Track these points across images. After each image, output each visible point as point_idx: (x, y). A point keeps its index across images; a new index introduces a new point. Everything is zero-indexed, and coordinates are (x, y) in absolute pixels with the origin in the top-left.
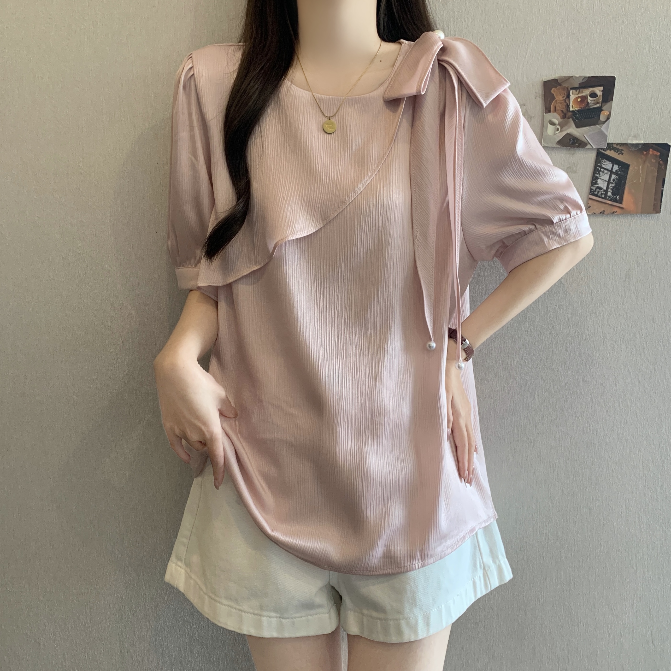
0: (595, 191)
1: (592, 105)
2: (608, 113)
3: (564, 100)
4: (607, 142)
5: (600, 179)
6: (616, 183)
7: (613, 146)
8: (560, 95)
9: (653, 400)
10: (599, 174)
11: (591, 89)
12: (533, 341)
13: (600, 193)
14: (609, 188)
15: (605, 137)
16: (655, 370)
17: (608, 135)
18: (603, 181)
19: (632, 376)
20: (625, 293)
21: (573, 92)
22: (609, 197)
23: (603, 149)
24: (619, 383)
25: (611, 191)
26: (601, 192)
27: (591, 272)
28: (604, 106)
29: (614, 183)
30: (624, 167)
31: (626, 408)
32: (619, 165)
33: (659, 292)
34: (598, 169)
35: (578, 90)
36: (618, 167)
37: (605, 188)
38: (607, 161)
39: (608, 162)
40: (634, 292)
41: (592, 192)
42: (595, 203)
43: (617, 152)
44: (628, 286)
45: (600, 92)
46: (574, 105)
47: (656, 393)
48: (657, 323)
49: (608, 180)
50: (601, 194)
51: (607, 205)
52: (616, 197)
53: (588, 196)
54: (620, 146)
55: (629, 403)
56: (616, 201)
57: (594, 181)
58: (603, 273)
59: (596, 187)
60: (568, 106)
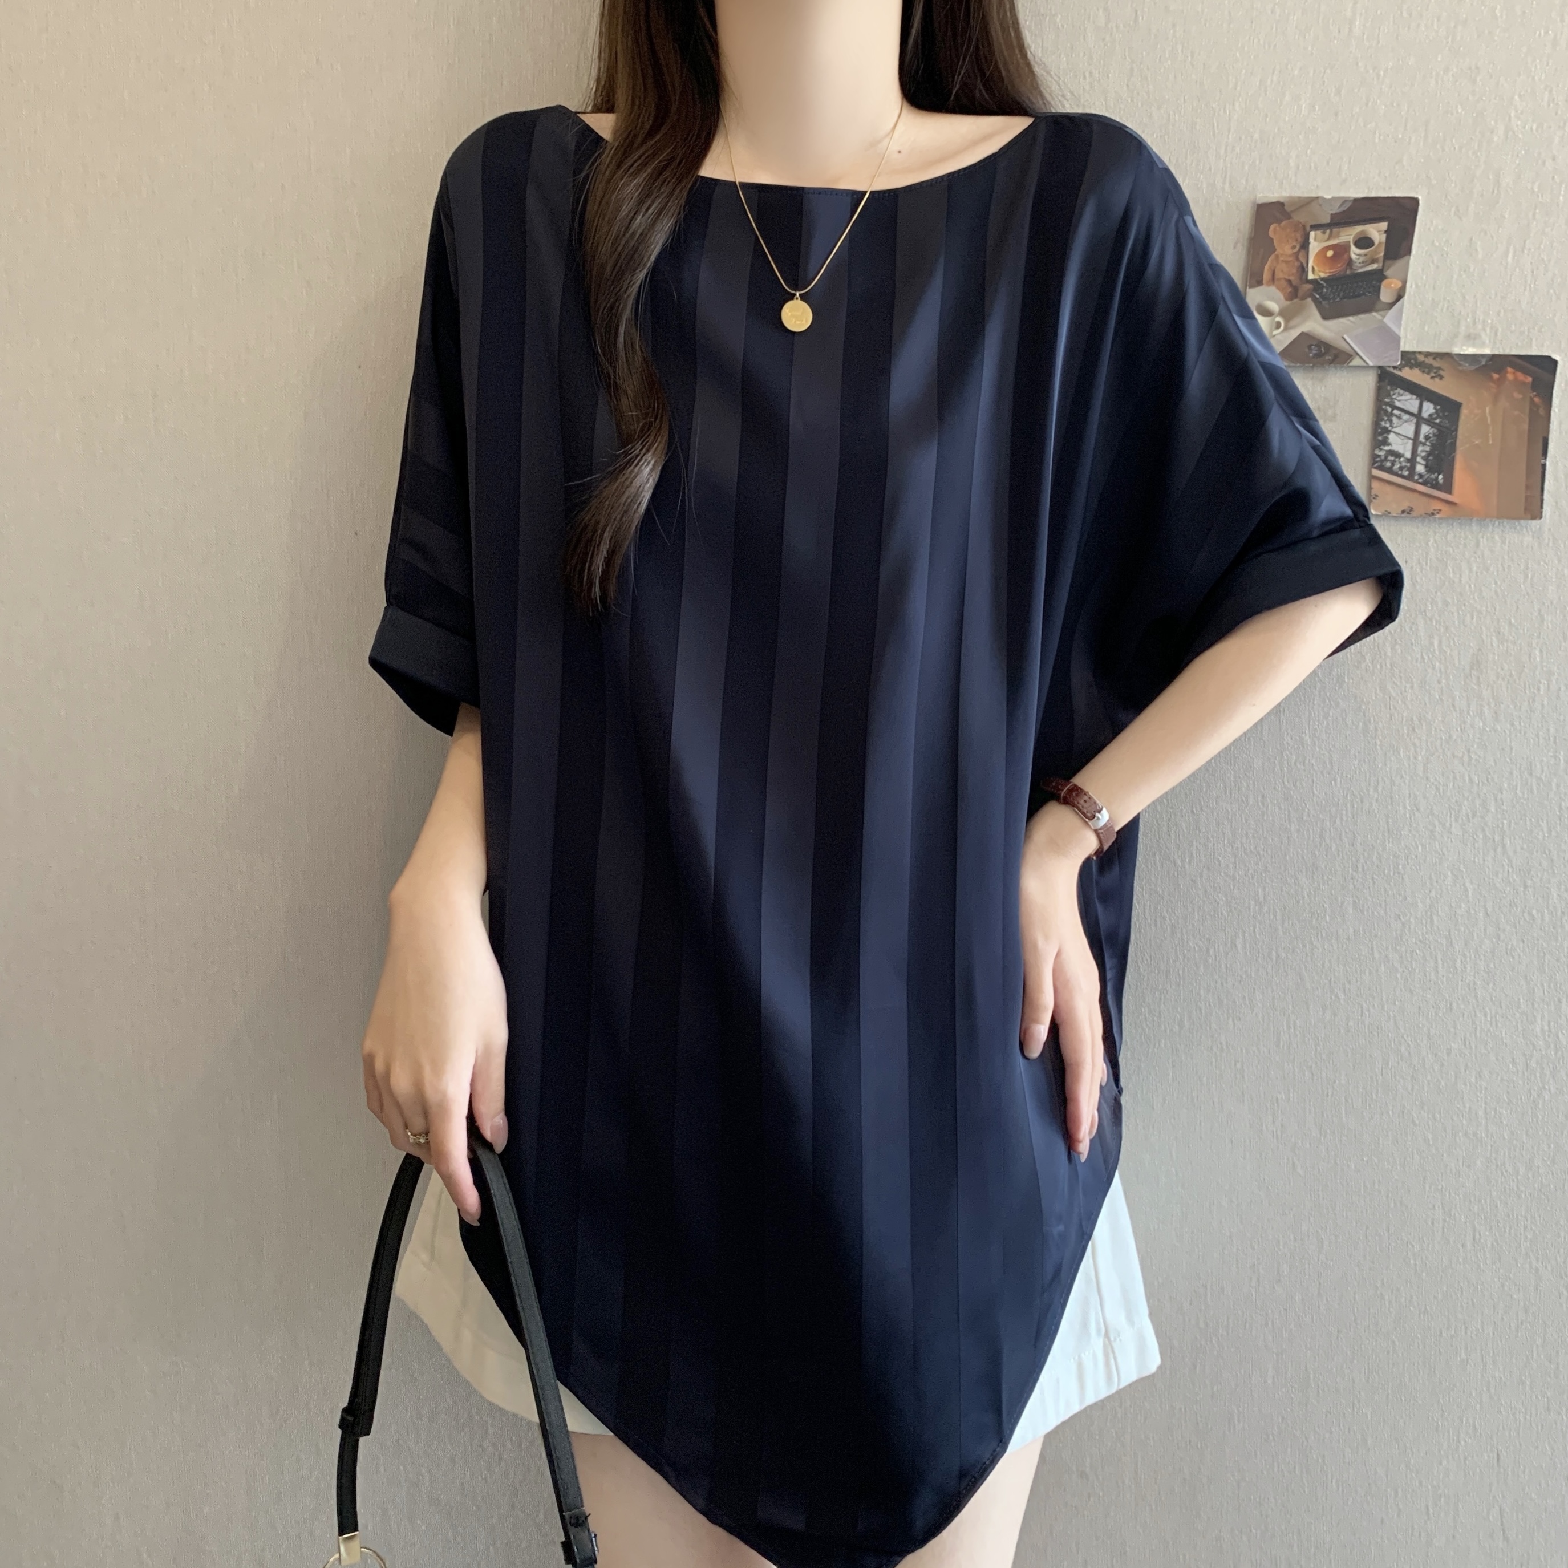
0: (1386, 459)
1: (1361, 265)
2: (1400, 284)
3: (1295, 253)
4: (1402, 349)
5: (1395, 433)
6: (1433, 445)
7: (1416, 359)
8: (1288, 241)
9: (1516, 957)
10: (1391, 421)
11: (1359, 228)
12: (1243, 816)
13: (1396, 467)
14: (1417, 456)
15: (1397, 339)
16: (1526, 887)
17: (1402, 334)
18: (1403, 438)
19: (1471, 899)
20: (1469, 705)
21: (1316, 235)
22: (1421, 476)
23: (1395, 367)
24: (1438, 915)
25: (1424, 463)
26: (1400, 463)
27: (1389, 654)
28: (1389, 268)
29: (1428, 443)
30: (1449, 408)
31: (1451, 975)
32: (1435, 403)
33: (1546, 702)
34: (1386, 411)
35: (1328, 231)
36: (1435, 408)
37: (1408, 455)
38: (1407, 393)
39: (1408, 396)
40: (1489, 704)
41: (1377, 462)
42: (1389, 488)
43: (1428, 373)
44: (1475, 687)
45: (1380, 235)
46: (1317, 265)
47: (1523, 942)
48: (1538, 775)
49: (1412, 437)
50: (1401, 468)
51: (1416, 495)
52: (1437, 478)
53: (1370, 472)
54: (1434, 359)
55: (1458, 964)
56: (1435, 486)
57: (1380, 438)
58: (1419, 656)
59: (1387, 451)
60: (1303, 270)
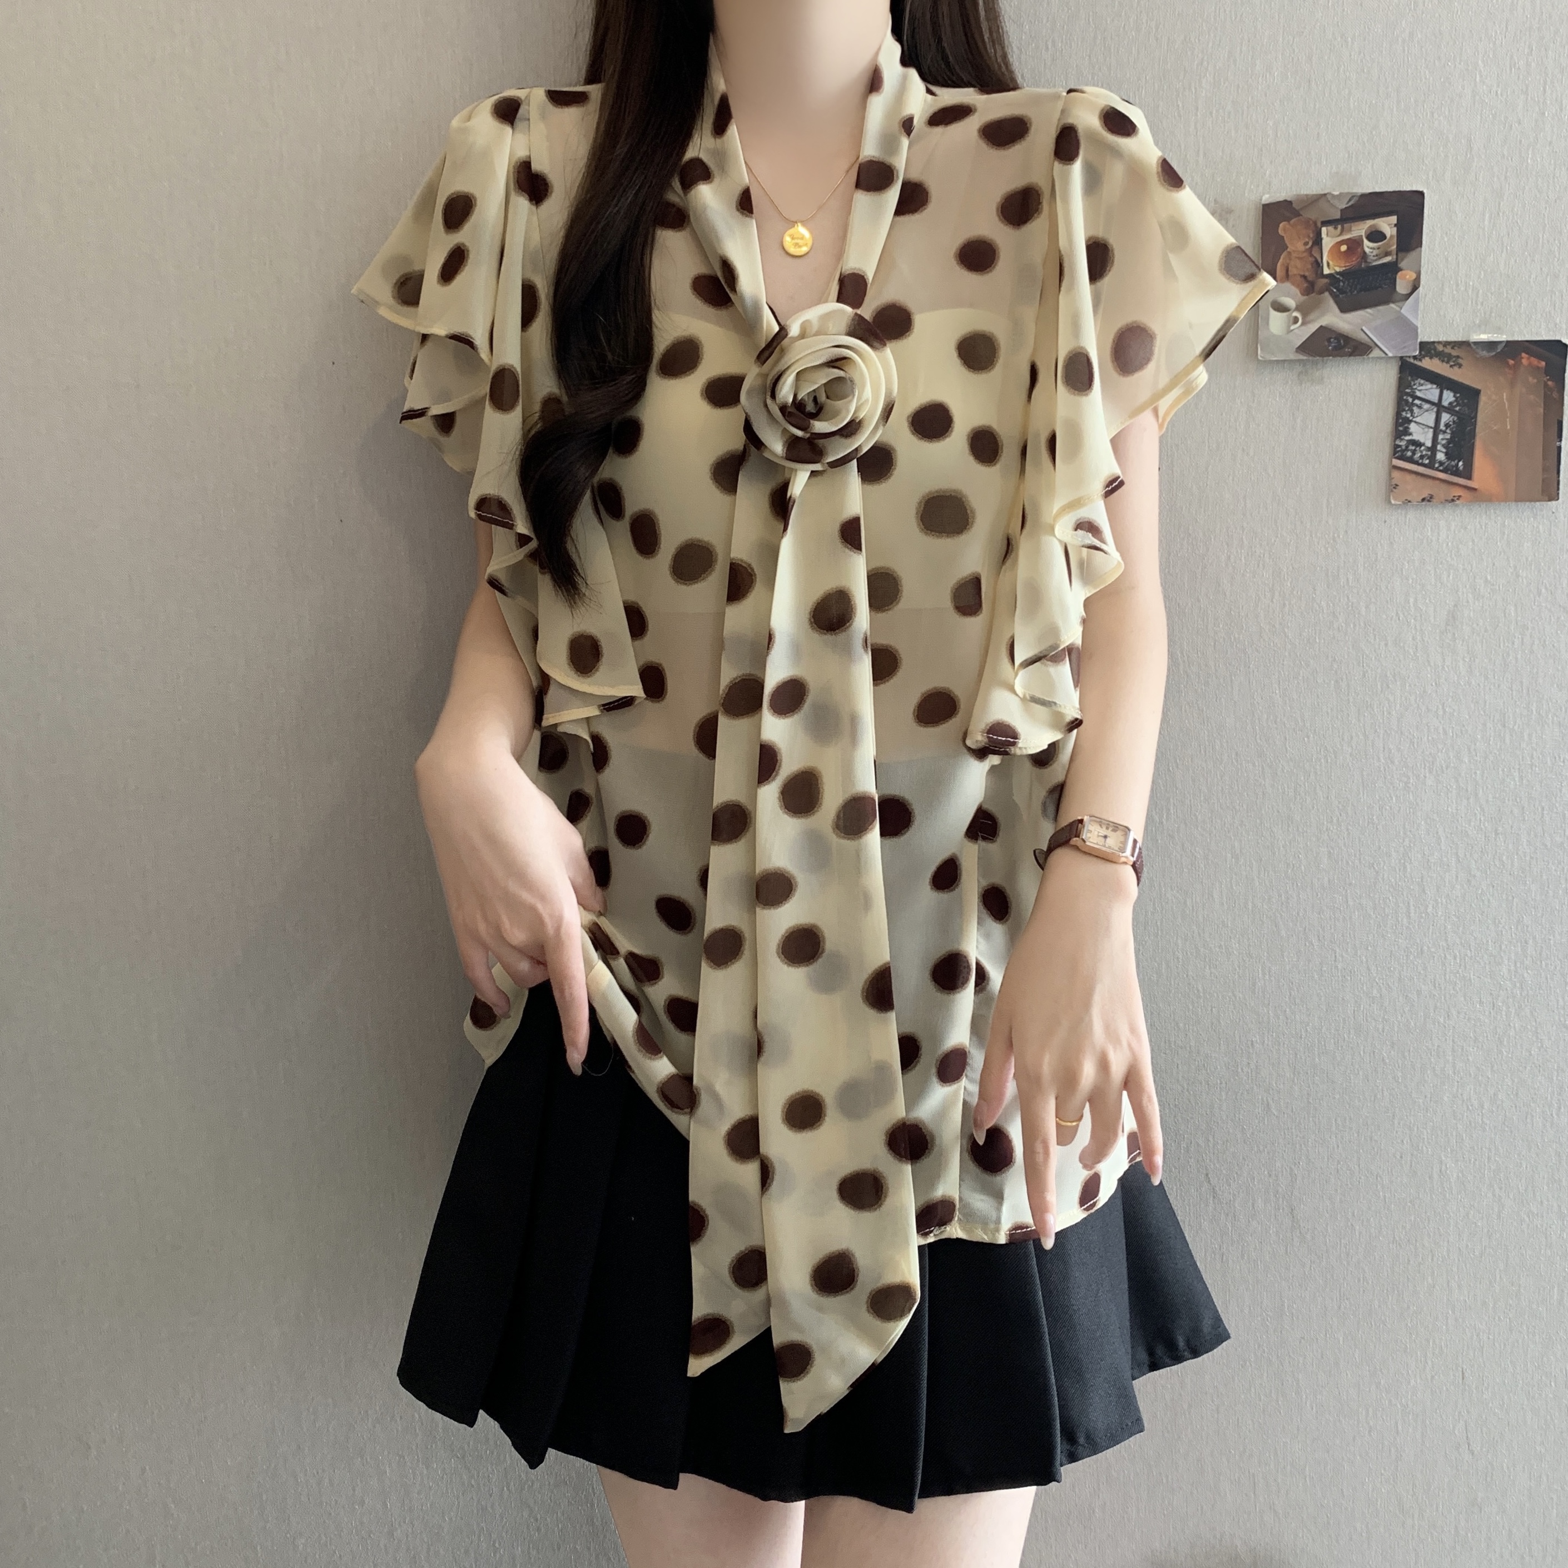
0: (1407, 449)
1: (1376, 258)
2: (1414, 276)
3: (1308, 249)
4: (1420, 339)
5: (1416, 422)
6: (1453, 433)
7: (1434, 349)
8: (1299, 237)
10: (1412, 411)
11: (1369, 223)
13: (1418, 455)
14: (1438, 444)
15: (1414, 329)
17: (1419, 324)
18: (1423, 427)
21: (1327, 230)
22: (1441, 463)
23: (1414, 357)
25: (1444, 450)
26: (1421, 452)
28: (1402, 260)
29: (1448, 431)
30: (1469, 396)
32: (1455, 392)
34: (1407, 401)
35: (1340, 227)
36: (1454, 396)
37: (1429, 444)
38: (1427, 383)
39: (1429, 386)
41: (1398, 453)
42: (1409, 477)
43: (1448, 362)
45: (1391, 228)
46: (1332, 261)
49: (1433, 426)
50: (1422, 457)
51: (1437, 482)
52: (1457, 464)
53: (1390, 461)
54: (1453, 348)
56: (1456, 472)
57: (1401, 428)
59: (1408, 441)
60: (1318, 265)
